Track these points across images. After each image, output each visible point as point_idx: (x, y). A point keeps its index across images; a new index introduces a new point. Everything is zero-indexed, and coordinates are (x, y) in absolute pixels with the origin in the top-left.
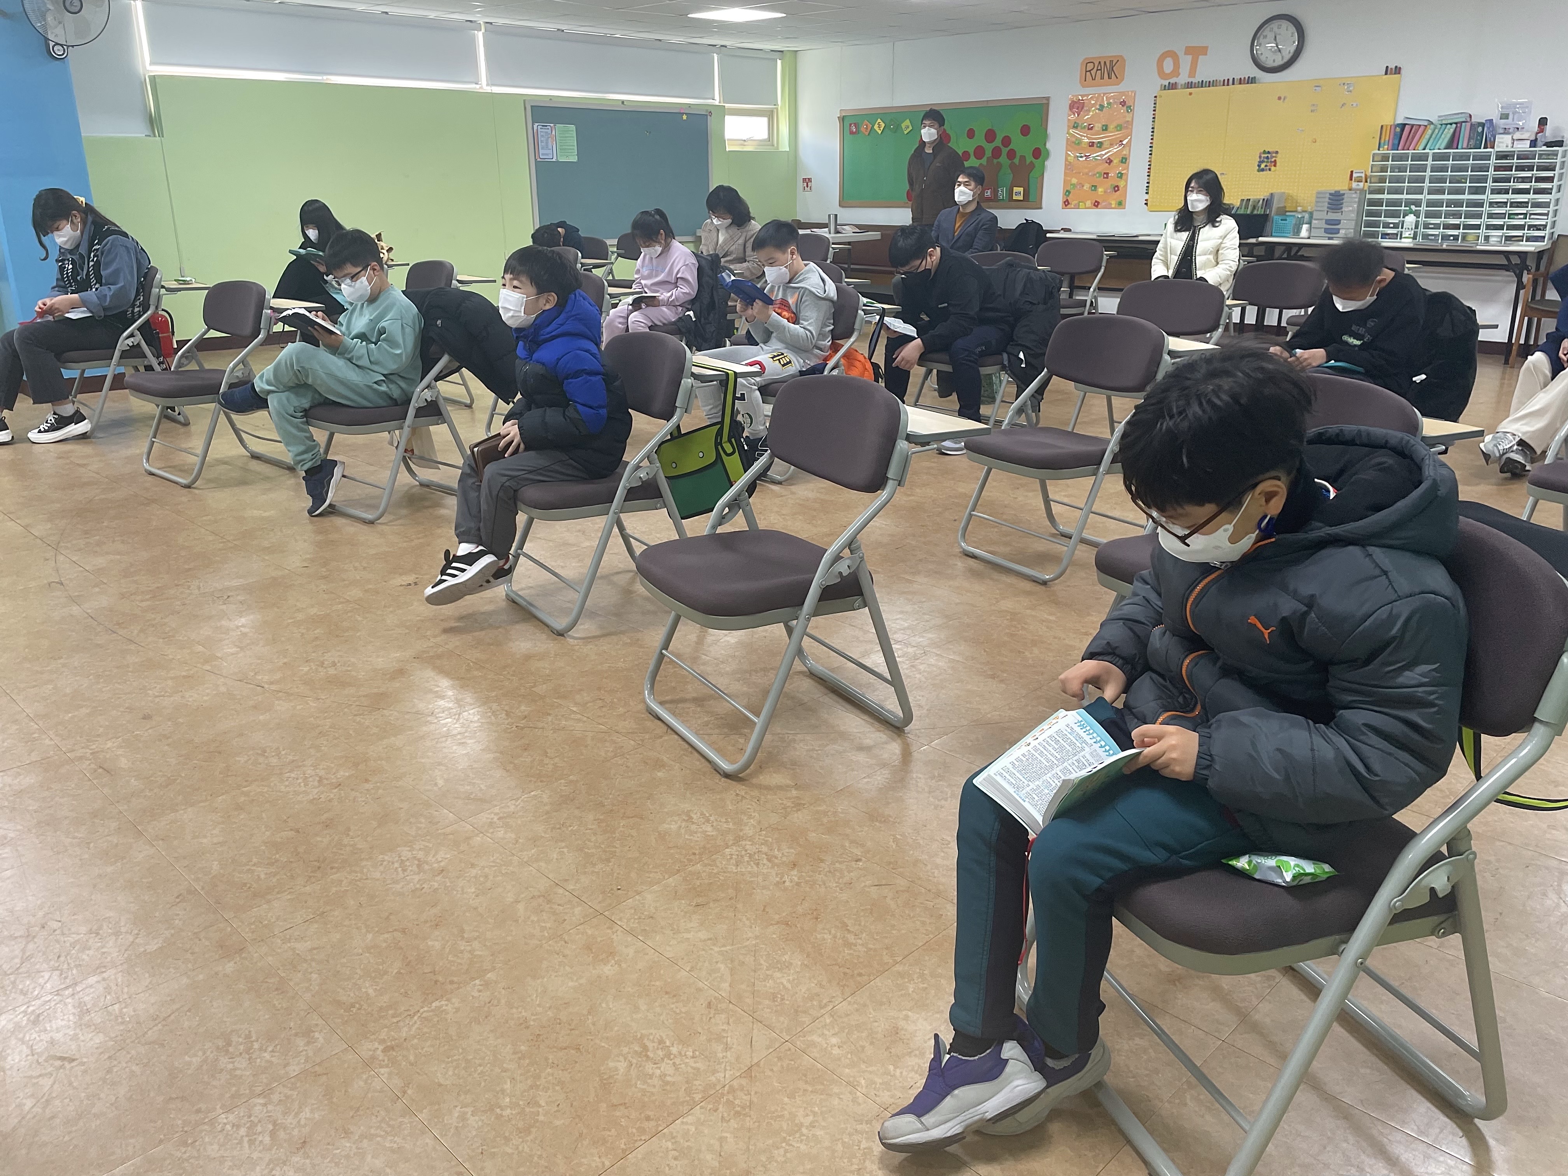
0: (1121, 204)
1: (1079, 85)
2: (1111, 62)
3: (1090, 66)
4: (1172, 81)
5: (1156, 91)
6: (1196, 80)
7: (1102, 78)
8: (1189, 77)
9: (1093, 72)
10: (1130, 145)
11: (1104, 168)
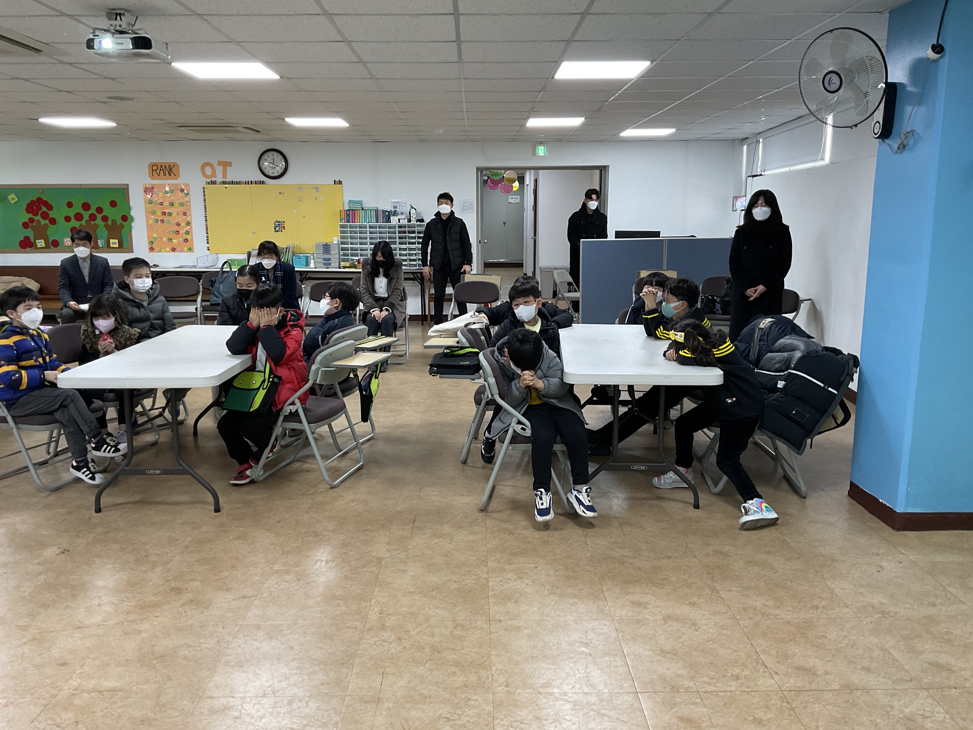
0: (190, 250)
1: (149, 178)
2: (169, 166)
3: (155, 167)
4: (213, 179)
5: (203, 184)
6: (228, 180)
7: (165, 175)
8: (223, 178)
9: (158, 171)
10: (190, 215)
11: (176, 228)
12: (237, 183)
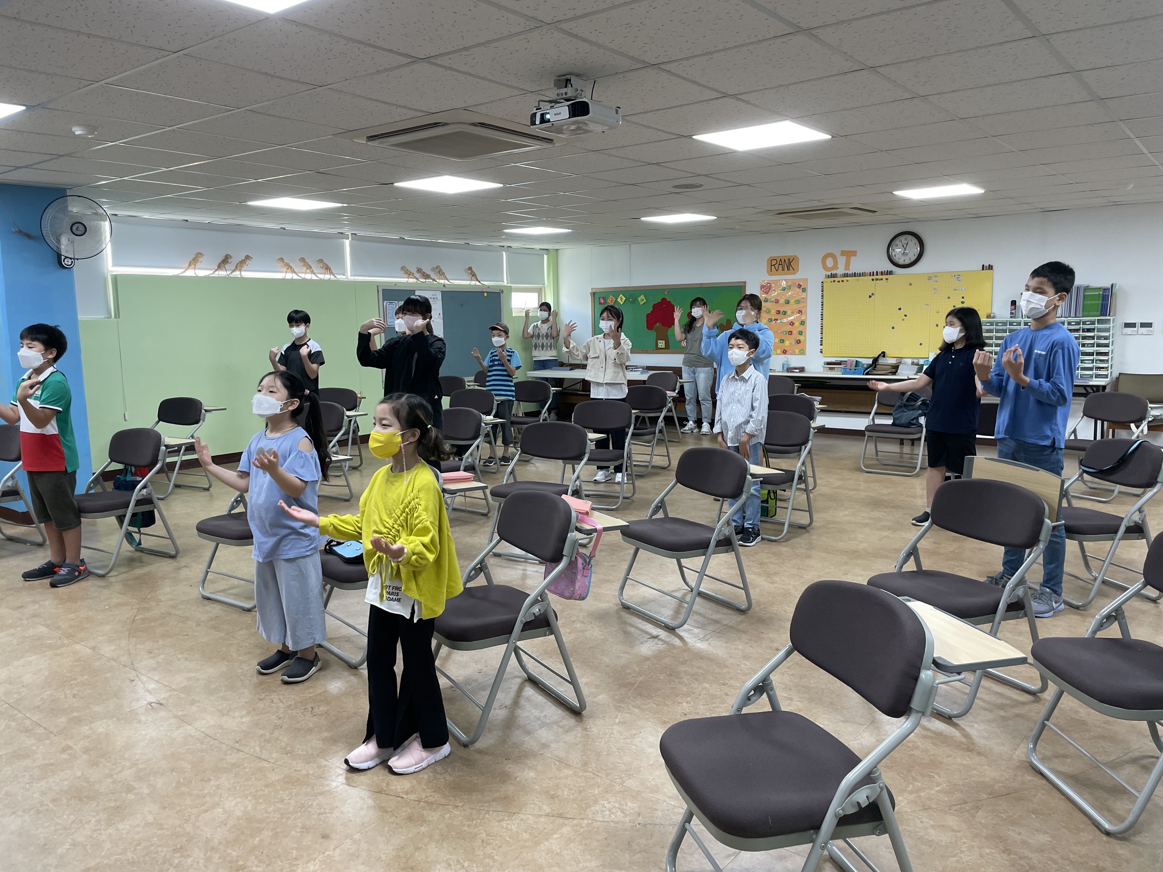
0: (802, 352)
1: (767, 274)
2: (789, 260)
3: (774, 262)
4: (834, 272)
5: (822, 278)
6: (850, 272)
7: (783, 270)
8: (845, 270)
9: (777, 266)
10: (806, 313)
11: (789, 328)
12: (860, 275)
